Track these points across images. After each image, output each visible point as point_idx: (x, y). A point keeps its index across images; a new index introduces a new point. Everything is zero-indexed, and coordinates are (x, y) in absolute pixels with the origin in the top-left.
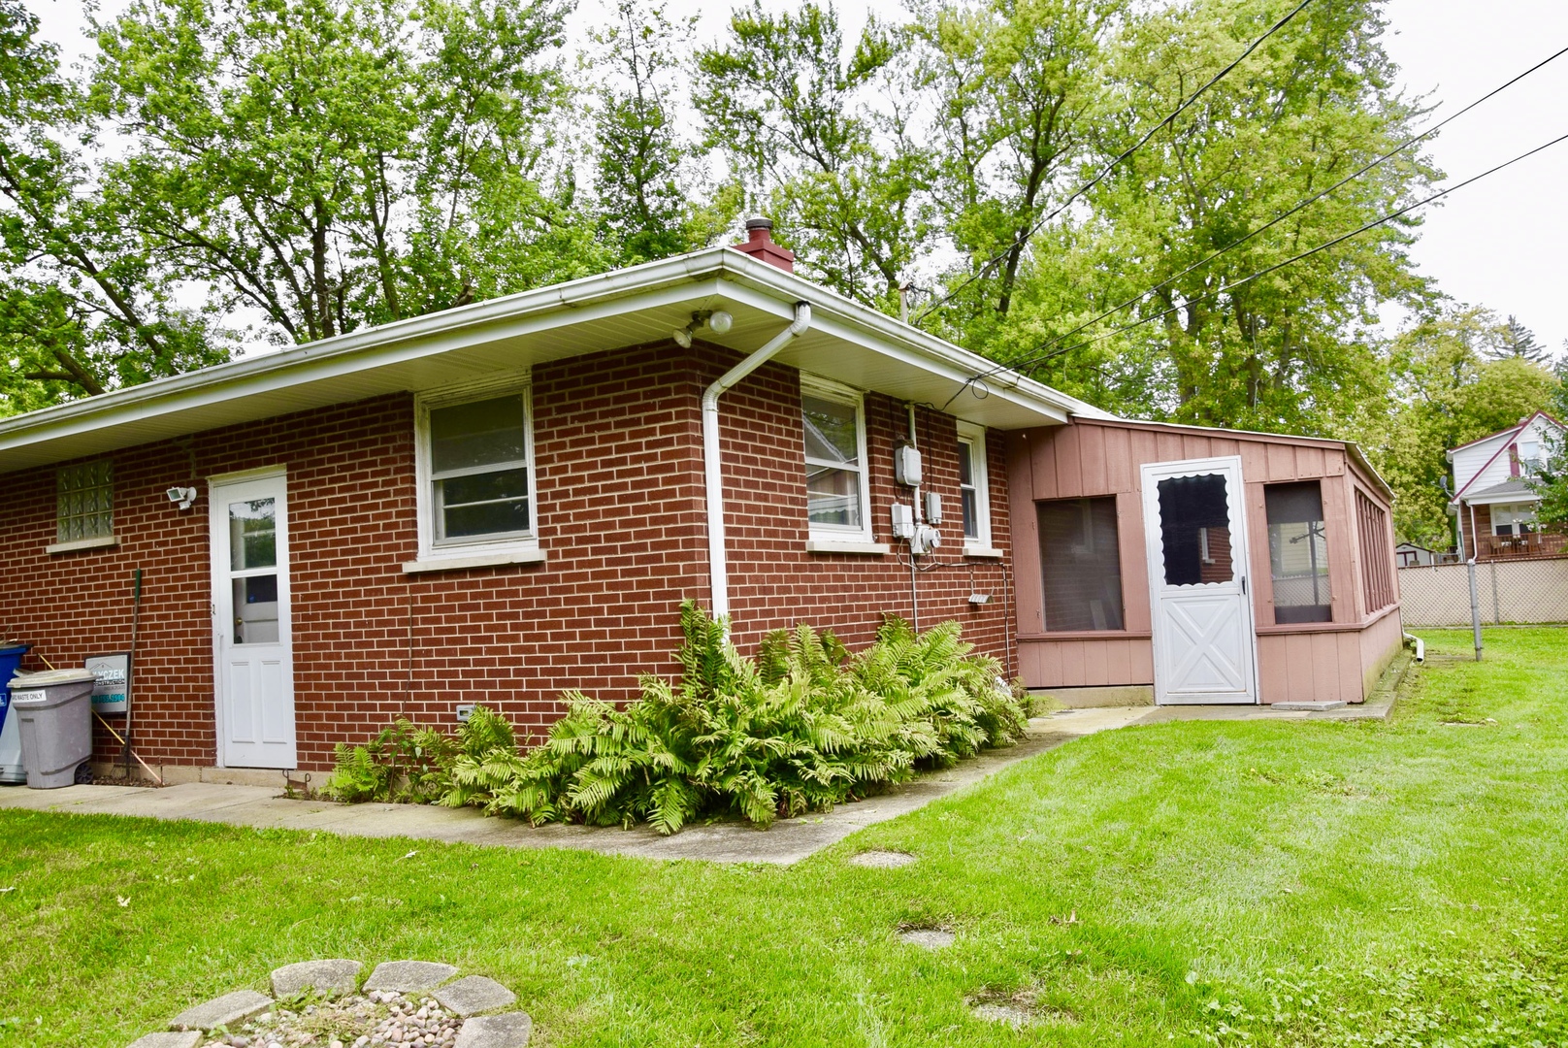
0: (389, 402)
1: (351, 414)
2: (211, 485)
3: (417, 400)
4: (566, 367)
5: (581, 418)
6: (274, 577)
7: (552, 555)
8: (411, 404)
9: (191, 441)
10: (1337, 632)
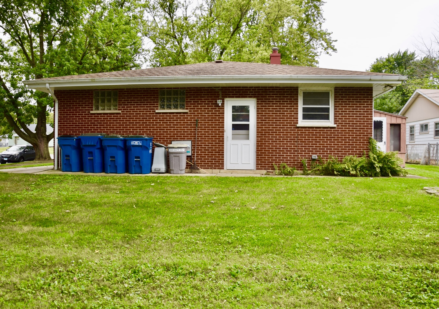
0: (293, 89)
1: (279, 90)
2: (225, 100)
3: (299, 89)
4: (344, 89)
5: (347, 99)
6: (248, 125)
7: (337, 126)
8: (298, 90)
9: (220, 88)
10: (401, 153)
